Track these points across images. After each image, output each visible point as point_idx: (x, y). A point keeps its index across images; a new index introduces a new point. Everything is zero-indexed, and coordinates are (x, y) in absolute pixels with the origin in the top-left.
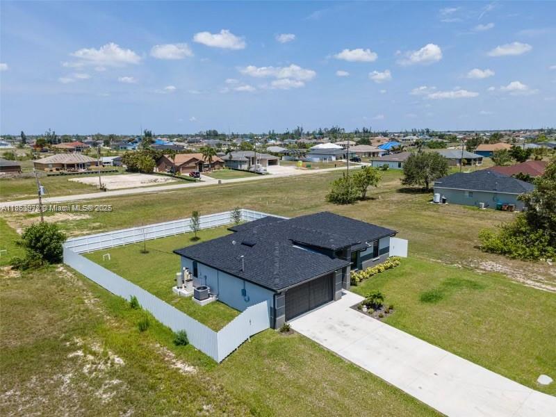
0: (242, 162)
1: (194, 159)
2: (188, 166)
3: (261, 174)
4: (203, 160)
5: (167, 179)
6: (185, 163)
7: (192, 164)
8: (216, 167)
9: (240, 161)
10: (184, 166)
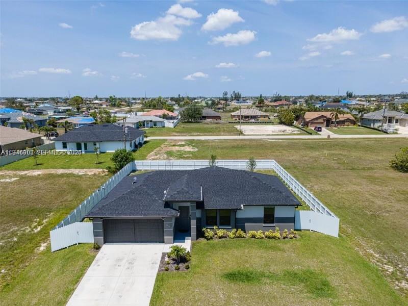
0: (375, 121)
1: (323, 117)
2: (316, 121)
3: (386, 133)
4: (331, 117)
5: (294, 131)
6: (314, 119)
7: (321, 120)
8: (346, 124)
9: (374, 120)
10: (312, 122)
